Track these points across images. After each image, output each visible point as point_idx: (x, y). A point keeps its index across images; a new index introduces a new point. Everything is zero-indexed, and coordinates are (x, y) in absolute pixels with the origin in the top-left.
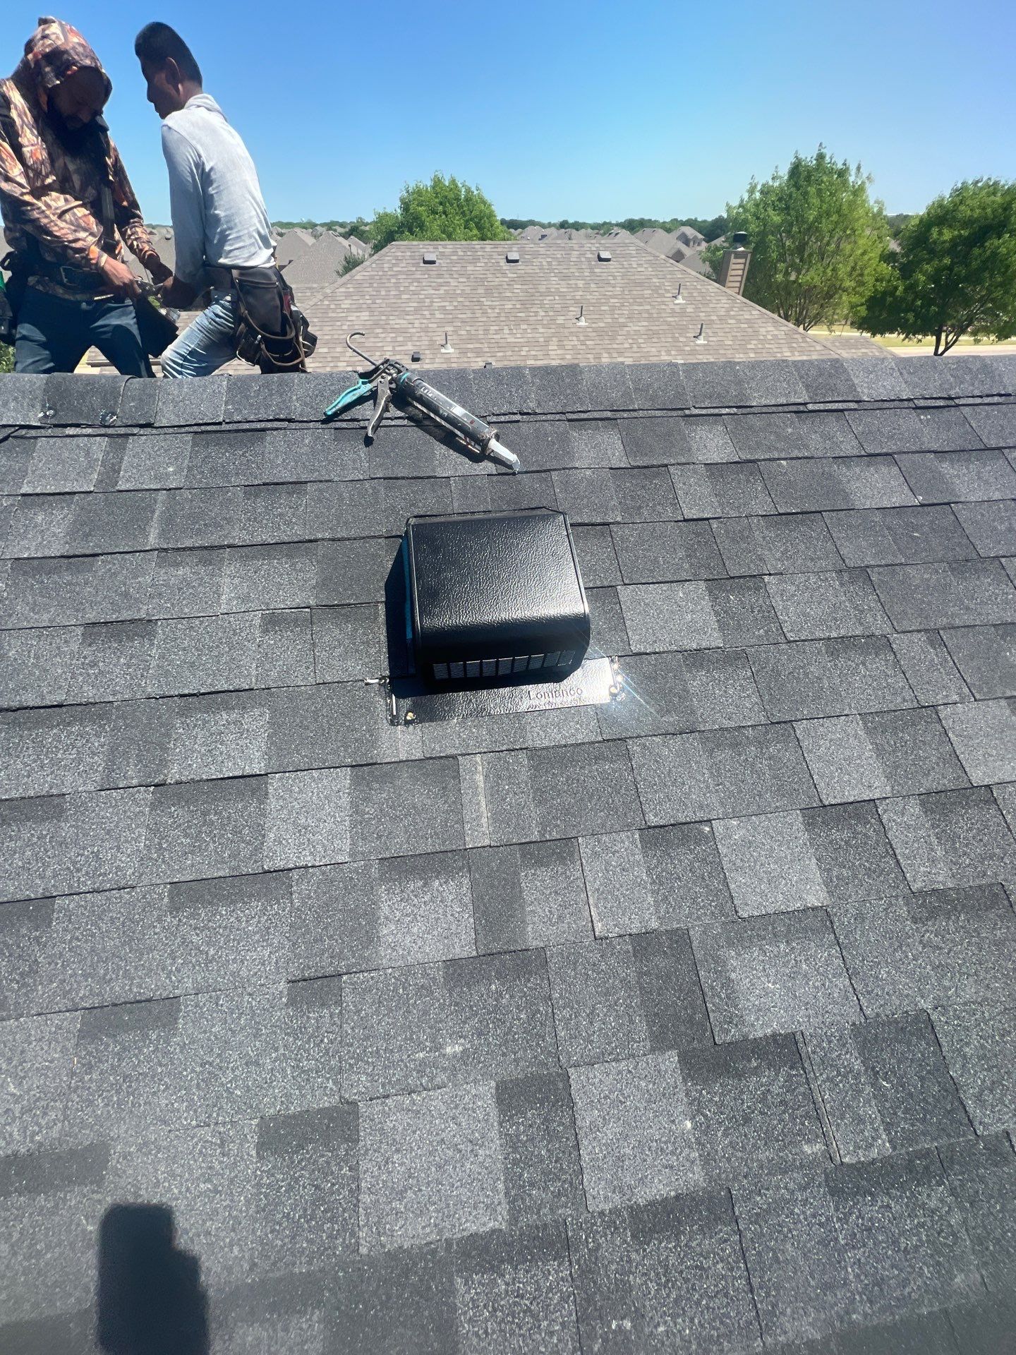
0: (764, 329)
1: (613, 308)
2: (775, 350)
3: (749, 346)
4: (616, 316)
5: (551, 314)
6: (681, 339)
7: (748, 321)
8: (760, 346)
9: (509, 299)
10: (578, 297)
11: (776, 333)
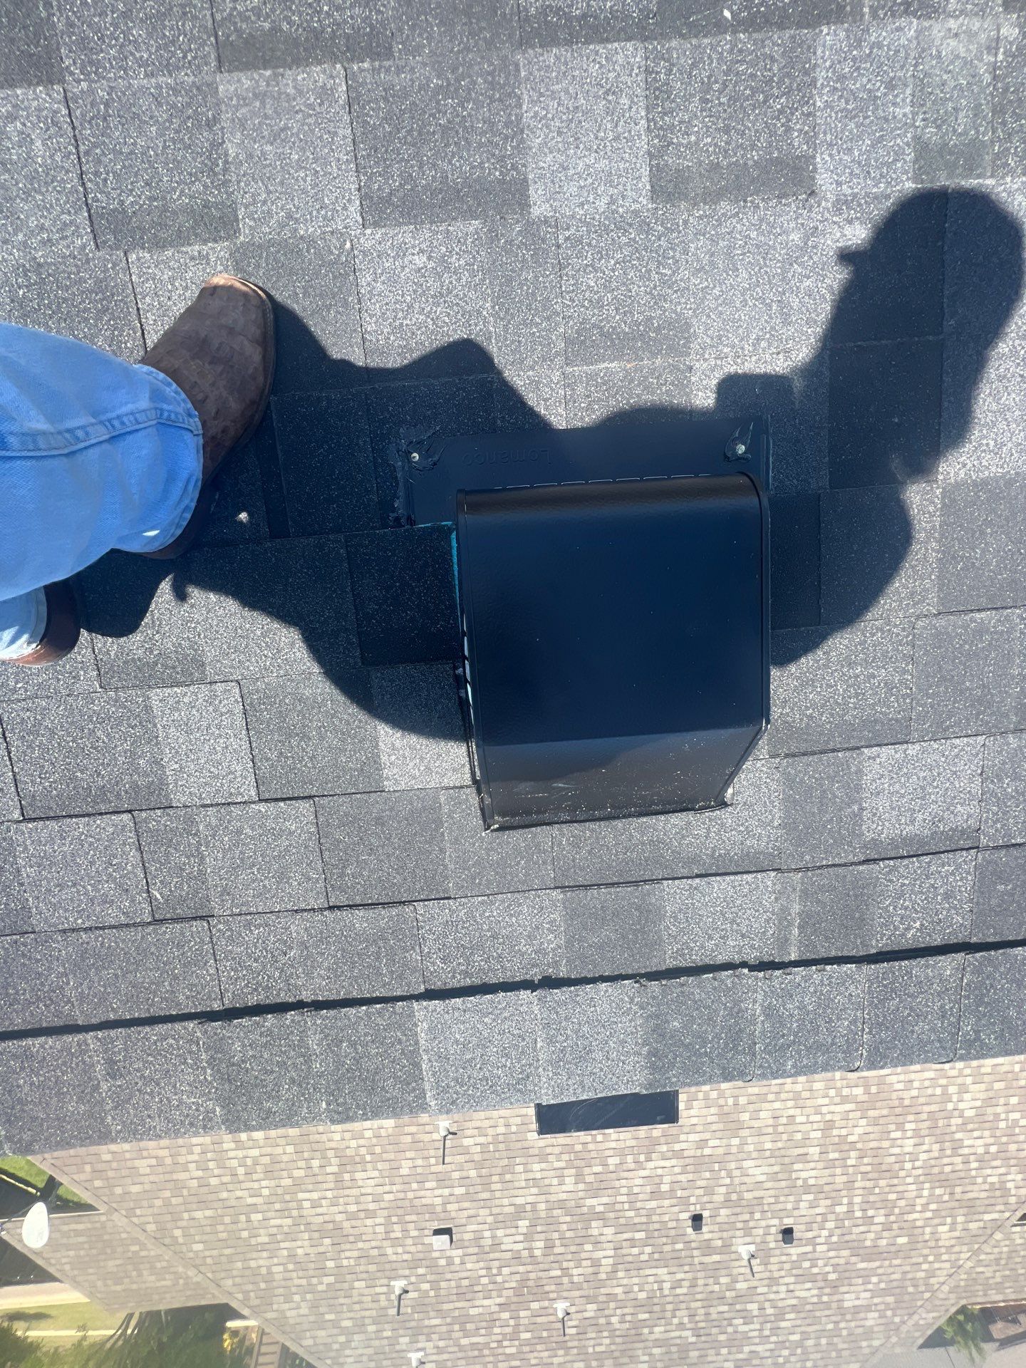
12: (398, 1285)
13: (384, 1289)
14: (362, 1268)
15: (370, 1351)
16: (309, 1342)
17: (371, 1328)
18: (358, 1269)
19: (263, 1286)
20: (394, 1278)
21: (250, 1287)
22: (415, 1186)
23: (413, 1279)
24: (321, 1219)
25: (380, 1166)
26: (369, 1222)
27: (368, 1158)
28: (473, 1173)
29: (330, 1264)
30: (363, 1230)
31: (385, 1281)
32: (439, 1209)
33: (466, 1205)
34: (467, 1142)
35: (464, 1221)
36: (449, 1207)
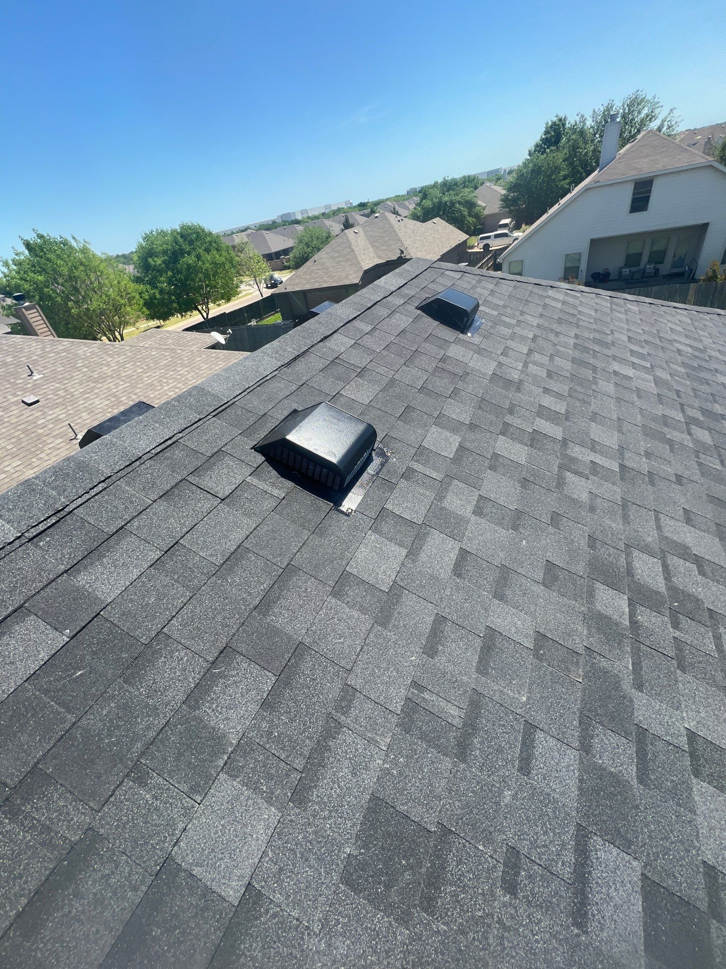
0: (81, 351)
2: (100, 360)
3: (78, 365)
6: (19, 382)
7: (64, 351)
8: (87, 362)
11: (92, 350)
12: (36, 376)
13: (44, 372)
14: (66, 375)
15: (26, 351)
16: (64, 344)
18: (69, 373)
19: (110, 352)
20: (41, 378)
21: (116, 350)
22: (71, 412)
23: (30, 381)
24: (109, 381)
25: (100, 410)
26: (81, 390)
27: (110, 410)
28: (41, 431)
29: (85, 370)
30: (81, 386)
31: (46, 375)
32: (46, 410)
33: (30, 418)
34: (60, 440)
35: (23, 412)
36: (40, 413)
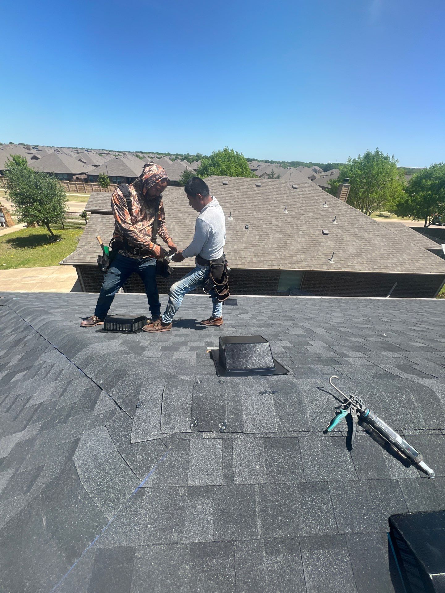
0: (361, 220)
1: (298, 207)
2: (366, 229)
3: (355, 226)
4: (300, 210)
5: (273, 207)
6: (326, 221)
7: (354, 216)
8: (360, 227)
9: (256, 200)
10: (284, 202)
11: (366, 222)
15: (339, 209)
16: (357, 213)
17: (340, 214)
18: (348, 228)
19: (374, 227)
20: (336, 224)
21: (378, 227)
22: (337, 246)
23: (331, 223)
24: (363, 241)
25: (349, 253)
26: (348, 239)
27: (353, 256)
28: (320, 248)
30: (350, 237)
31: (339, 224)
32: (328, 240)
33: (320, 240)
34: (324, 256)
36: (325, 240)
